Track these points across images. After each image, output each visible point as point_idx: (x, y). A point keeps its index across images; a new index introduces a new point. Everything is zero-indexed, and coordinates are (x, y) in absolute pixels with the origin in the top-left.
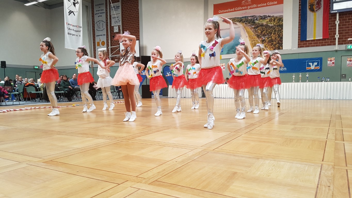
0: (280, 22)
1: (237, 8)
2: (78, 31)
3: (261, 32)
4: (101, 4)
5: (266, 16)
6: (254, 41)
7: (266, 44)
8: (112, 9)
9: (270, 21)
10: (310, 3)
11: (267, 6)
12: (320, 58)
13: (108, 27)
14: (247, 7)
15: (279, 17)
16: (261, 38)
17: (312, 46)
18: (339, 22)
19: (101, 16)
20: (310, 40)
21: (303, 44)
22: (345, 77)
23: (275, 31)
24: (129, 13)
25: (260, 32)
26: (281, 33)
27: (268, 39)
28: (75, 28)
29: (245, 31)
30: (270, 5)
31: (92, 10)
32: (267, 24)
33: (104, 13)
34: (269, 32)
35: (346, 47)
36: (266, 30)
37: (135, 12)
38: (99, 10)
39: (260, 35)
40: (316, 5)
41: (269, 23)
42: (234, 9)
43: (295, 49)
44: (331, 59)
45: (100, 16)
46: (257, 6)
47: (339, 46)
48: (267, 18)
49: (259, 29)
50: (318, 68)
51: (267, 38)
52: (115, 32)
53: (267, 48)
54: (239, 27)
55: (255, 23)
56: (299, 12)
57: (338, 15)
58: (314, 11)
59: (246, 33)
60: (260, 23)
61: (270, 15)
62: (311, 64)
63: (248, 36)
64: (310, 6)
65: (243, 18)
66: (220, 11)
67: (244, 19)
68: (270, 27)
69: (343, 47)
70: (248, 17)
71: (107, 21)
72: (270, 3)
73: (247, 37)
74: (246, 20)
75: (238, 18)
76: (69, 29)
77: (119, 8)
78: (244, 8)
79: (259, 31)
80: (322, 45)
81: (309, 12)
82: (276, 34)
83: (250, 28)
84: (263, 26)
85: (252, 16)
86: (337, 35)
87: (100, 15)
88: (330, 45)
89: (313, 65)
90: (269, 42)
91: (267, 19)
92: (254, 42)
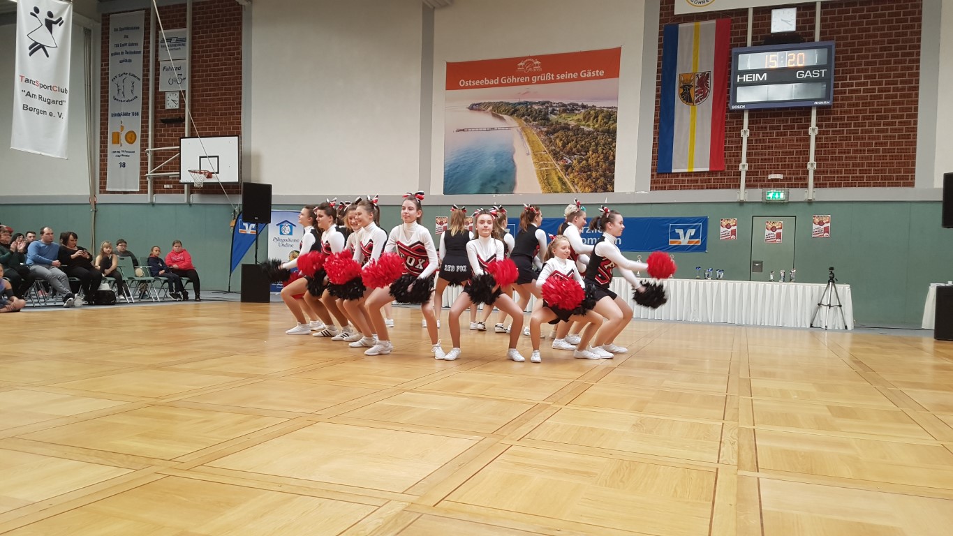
0: (610, 122)
1: (506, 79)
2: (54, 102)
3: (564, 145)
4: (132, 28)
5: (577, 105)
6: (546, 165)
7: (575, 177)
8: (163, 44)
9: (587, 118)
10: (683, 82)
11: (579, 79)
12: (702, 218)
13: (148, 94)
14: (531, 79)
15: (607, 111)
16: (562, 159)
17: (683, 188)
18: (748, 134)
19: (130, 61)
20: (679, 173)
21: (664, 182)
22: (760, 269)
23: (597, 145)
24: (213, 60)
25: (560, 144)
26: (612, 151)
27: (579, 162)
28: (47, 94)
29: (525, 138)
30: (587, 79)
31: (102, 43)
32: (578, 126)
33: (139, 52)
34: (582, 146)
35: (764, 194)
36: (575, 140)
37: (229, 59)
38: (126, 45)
39: (561, 153)
40: (697, 87)
41: (583, 123)
42: (498, 80)
43: (643, 192)
44: (728, 222)
45: (126, 61)
46: (555, 77)
47: (748, 190)
48: (579, 110)
49: (558, 137)
50: (698, 242)
51: (576, 161)
52: (168, 107)
53: (576, 187)
54: (509, 128)
55: (548, 120)
56: (657, 102)
57: (746, 115)
58: (691, 101)
59: (527, 144)
60: (560, 121)
61: (585, 104)
62: (681, 232)
63: (530, 152)
64: (683, 87)
65: (520, 107)
66: (462, 83)
67: (522, 109)
68: (584, 134)
69: (756, 194)
70: (532, 103)
71: (147, 75)
72: (586, 73)
73: (528, 154)
74: (527, 110)
75: (508, 104)
76: (28, 94)
77: (184, 45)
78: (522, 79)
79: (558, 141)
80: (709, 188)
81: (679, 102)
82: (600, 152)
83: (537, 133)
84: (569, 129)
85: (543, 104)
86: (744, 166)
87: (127, 57)
88: (728, 187)
89: (685, 234)
90: (582, 170)
91: (579, 114)
92: (544, 169)
